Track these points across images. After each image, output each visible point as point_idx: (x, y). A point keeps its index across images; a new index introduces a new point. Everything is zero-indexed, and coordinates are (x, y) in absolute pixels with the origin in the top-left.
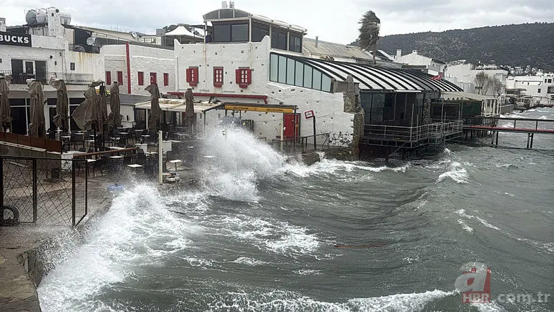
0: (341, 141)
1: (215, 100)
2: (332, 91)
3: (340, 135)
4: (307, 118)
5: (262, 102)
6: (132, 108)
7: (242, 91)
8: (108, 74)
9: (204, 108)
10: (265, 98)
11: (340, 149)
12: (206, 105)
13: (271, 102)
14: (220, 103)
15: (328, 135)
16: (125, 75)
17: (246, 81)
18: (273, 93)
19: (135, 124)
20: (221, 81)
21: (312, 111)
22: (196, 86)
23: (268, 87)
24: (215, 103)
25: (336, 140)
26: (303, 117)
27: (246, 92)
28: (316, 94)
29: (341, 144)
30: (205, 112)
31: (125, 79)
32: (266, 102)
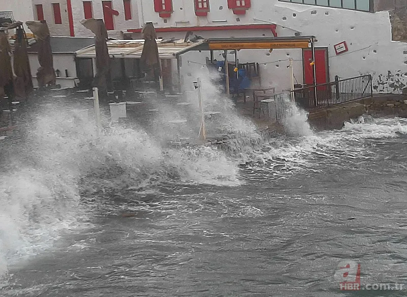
0: (392, 85)
1: (193, 37)
2: (371, 10)
3: (389, 76)
4: (337, 54)
5: (269, 35)
6: (71, 58)
7: (238, 20)
8: (39, 9)
9: (176, 50)
10: (272, 28)
11: (390, 97)
12: (181, 45)
13: (282, 33)
14: (201, 41)
15: (370, 78)
16: (63, 8)
17: (243, 4)
18: (285, 18)
19: (77, 81)
20: (205, 6)
21: (344, 42)
22: (169, 16)
23: (277, 10)
24: (193, 41)
25: (383, 84)
26: (331, 52)
27: (244, 22)
28: (348, 17)
29: (391, 90)
30: (177, 56)
31: (64, 15)
32: (275, 35)
